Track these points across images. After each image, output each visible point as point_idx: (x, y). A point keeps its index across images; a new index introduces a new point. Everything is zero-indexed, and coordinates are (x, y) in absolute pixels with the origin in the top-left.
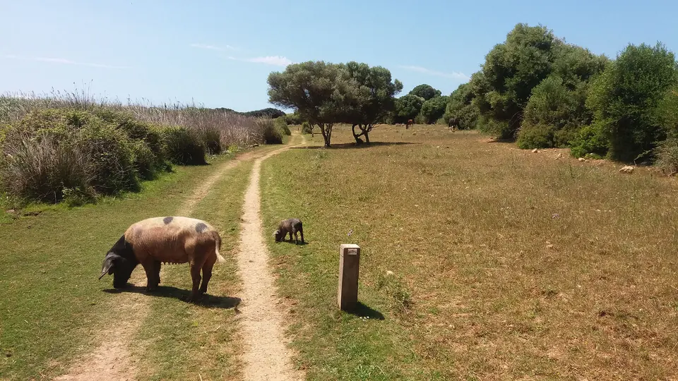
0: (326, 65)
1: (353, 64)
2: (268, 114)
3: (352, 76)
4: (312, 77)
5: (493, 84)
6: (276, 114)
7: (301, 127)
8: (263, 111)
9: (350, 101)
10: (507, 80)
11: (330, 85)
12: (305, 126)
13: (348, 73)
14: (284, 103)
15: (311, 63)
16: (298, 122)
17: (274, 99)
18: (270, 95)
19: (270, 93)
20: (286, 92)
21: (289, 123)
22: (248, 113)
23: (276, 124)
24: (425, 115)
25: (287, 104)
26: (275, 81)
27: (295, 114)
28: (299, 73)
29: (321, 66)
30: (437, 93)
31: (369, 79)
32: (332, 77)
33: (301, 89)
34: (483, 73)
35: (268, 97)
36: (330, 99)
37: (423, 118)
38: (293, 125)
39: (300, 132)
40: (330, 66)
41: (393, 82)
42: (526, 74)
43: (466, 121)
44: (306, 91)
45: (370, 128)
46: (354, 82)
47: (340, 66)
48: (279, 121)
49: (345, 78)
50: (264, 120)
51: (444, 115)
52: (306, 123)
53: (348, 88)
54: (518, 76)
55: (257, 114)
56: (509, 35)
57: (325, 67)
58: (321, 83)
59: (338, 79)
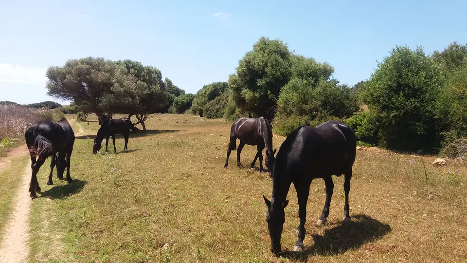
0: (105, 61)
1: (129, 62)
2: (46, 105)
3: (129, 72)
4: (93, 70)
5: (246, 83)
6: (54, 106)
7: (76, 116)
8: (43, 103)
9: (129, 94)
10: (258, 80)
11: (110, 79)
12: (80, 115)
13: (126, 70)
14: (63, 96)
15: (90, 58)
16: (72, 112)
17: (53, 91)
18: (48, 88)
19: (48, 86)
20: (65, 86)
21: (65, 112)
22: (29, 105)
23: (54, 114)
24: (176, 107)
25: (65, 96)
26: (53, 75)
27: (71, 106)
28: (78, 66)
29: (101, 62)
30: (182, 92)
31: (144, 76)
32: (111, 71)
33: (80, 81)
34: (237, 74)
35: (47, 90)
36: (110, 92)
37: (174, 109)
38: (68, 114)
39: (76, 120)
40: (109, 63)
41: (163, 80)
42: (273, 75)
43: (213, 112)
44: (84, 84)
45: (145, 118)
46: (131, 77)
47: (119, 63)
48: (57, 112)
49: (123, 73)
50: (43, 111)
51: (191, 107)
52: (81, 113)
53: (126, 82)
54: (266, 76)
55: (36, 106)
56: (255, 46)
57: (104, 64)
58: (100, 77)
59: (117, 74)
